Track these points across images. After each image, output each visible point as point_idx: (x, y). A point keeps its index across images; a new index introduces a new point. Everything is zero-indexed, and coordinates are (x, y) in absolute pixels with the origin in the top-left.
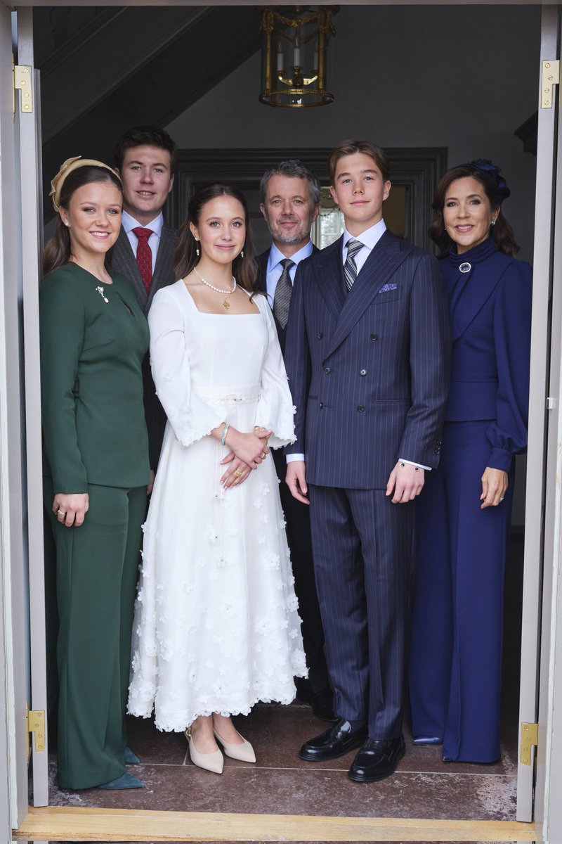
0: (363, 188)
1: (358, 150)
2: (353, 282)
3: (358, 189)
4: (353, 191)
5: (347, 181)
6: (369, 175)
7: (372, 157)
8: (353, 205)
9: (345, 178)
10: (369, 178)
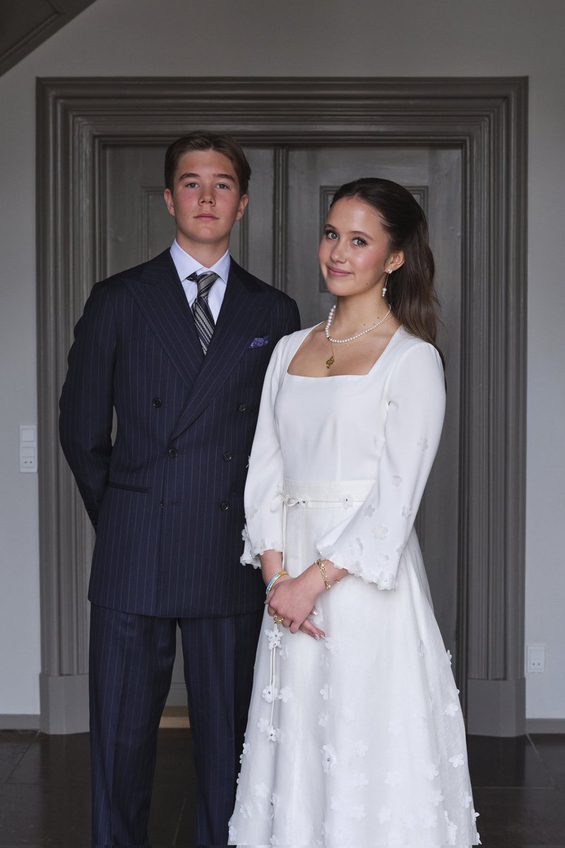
0: (214, 197)
1: (213, 147)
2: (212, 332)
3: (208, 198)
4: (199, 199)
5: (192, 185)
6: (223, 181)
7: (231, 159)
8: (198, 220)
9: (191, 180)
10: (223, 186)
